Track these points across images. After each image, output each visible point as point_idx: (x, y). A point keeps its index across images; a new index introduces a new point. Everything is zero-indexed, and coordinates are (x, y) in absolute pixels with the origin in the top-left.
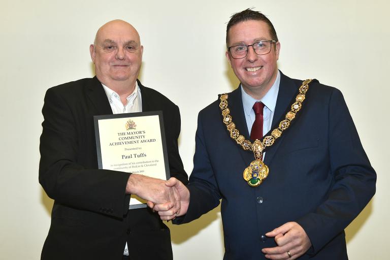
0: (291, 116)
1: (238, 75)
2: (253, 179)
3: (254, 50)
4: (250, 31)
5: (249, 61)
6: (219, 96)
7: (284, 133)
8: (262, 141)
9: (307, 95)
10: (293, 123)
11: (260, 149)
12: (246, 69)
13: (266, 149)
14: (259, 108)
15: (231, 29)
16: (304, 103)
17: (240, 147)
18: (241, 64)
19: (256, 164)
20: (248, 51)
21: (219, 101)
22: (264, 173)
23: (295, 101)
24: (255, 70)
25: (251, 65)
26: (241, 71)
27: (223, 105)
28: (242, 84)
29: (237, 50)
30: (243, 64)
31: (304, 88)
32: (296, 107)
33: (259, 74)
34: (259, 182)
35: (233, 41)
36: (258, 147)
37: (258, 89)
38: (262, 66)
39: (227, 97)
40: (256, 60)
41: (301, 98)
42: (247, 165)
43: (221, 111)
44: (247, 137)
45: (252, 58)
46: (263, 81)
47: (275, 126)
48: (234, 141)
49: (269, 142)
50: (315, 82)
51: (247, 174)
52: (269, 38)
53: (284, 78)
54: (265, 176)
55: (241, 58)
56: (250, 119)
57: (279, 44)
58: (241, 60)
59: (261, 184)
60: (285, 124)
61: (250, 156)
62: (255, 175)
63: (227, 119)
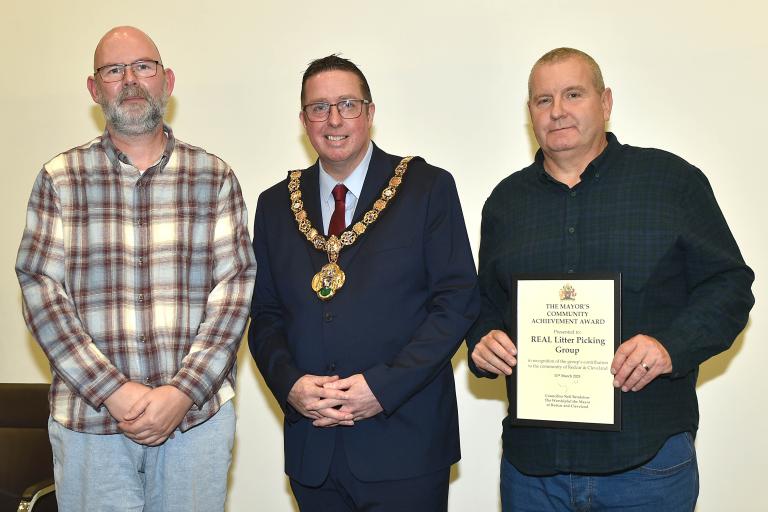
0: (380, 205)
1: (315, 145)
2: (324, 290)
3: (339, 111)
4: (333, 84)
5: (331, 126)
6: (290, 172)
7: (370, 228)
8: (339, 238)
9: (405, 177)
10: (383, 215)
11: (336, 248)
12: (326, 137)
13: (344, 250)
14: (340, 193)
15: (308, 81)
16: (400, 189)
17: (310, 244)
18: (321, 130)
19: (331, 268)
20: (330, 112)
21: (288, 179)
22: (339, 280)
23: (387, 186)
24: (338, 138)
25: (333, 131)
26: (320, 140)
27: (293, 185)
28: (322, 158)
29: (315, 110)
30: (323, 130)
31: (401, 169)
32: (388, 193)
33: (343, 145)
34: (331, 293)
35: (311, 97)
36: (334, 246)
37: (341, 166)
38: (347, 136)
39: (299, 175)
40: (340, 125)
41: (397, 181)
42: (317, 270)
43: (289, 194)
44: (320, 232)
45: (335, 122)
46: (348, 154)
48: (303, 236)
49: (348, 239)
50: (418, 160)
51: (317, 283)
52: (360, 97)
53: (377, 151)
54: (340, 285)
55: (320, 122)
56: (328, 209)
57: (373, 106)
58: (320, 125)
59: (334, 295)
60: (371, 217)
61: (321, 258)
62: (327, 284)
63: (297, 206)
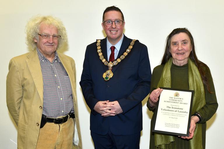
0: (126, 54)
1: (107, 33)
3: (115, 24)
4: (113, 15)
5: (113, 28)
7: (122, 61)
8: (112, 63)
9: (133, 46)
10: (126, 57)
11: (111, 66)
12: (110, 31)
14: (113, 49)
15: (105, 14)
16: (132, 50)
17: (103, 63)
18: (109, 29)
19: (109, 72)
20: (112, 24)
21: (96, 42)
22: (111, 75)
23: (128, 48)
24: (114, 32)
25: (113, 29)
27: (98, 44)
28: (108, 37)
29: (107, 23)
30: (110, 29)
31: (132, 43)
32: (128, 50)
33: (116, 34)
34: (108, 79)
35: (106, 19)
36: (111, 65)
37: (114, 40)
38: (117, 31)
39: (100, 41)
40: (115, 28)
41: (131, 47)
42: (105, 72)
43: (97, 47)
44: (107, 60)
45: (114, 27)
46: (117, 37)
47: (119, 57)
48: (101, 61)
49: (115, 63)
50: (137, 41)
51: (104, 76)
52: (121, 20)
53: (125, 37)
54: (111, 77)
55: (109, 26)
56: (109, 53)
57: (125, 22)
58: (109, 27)
59: (109, 80)
60: (122, 57)
61: (107, 68)
62: (107, 76)
63: (99, 51)
